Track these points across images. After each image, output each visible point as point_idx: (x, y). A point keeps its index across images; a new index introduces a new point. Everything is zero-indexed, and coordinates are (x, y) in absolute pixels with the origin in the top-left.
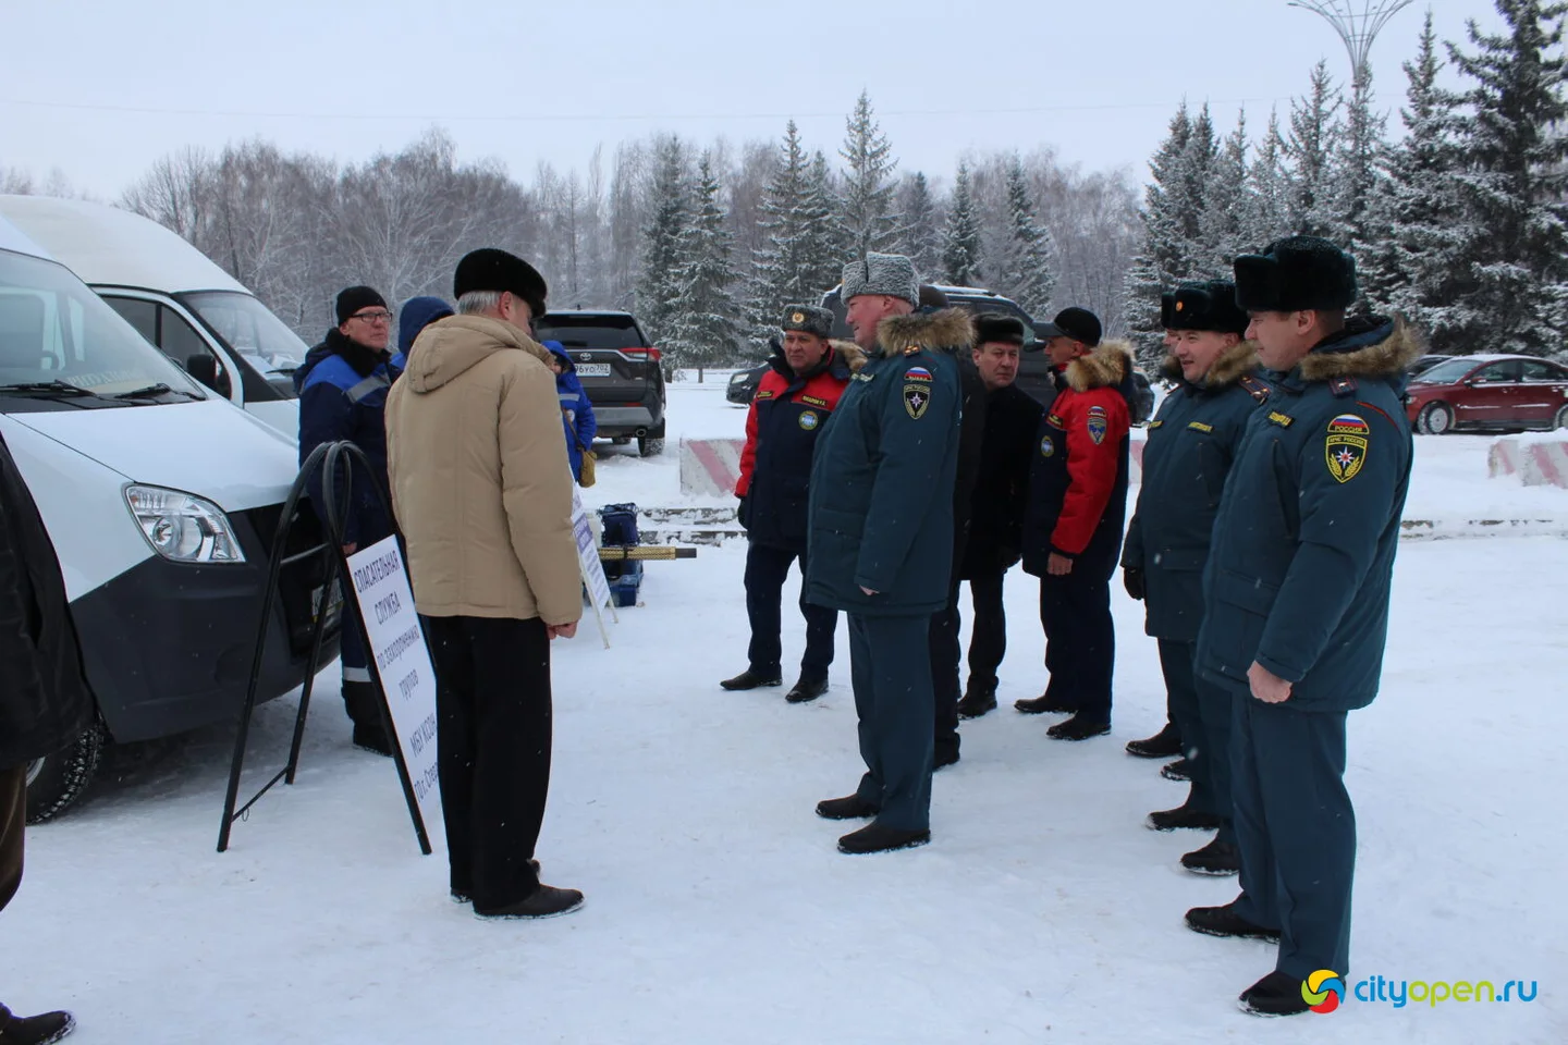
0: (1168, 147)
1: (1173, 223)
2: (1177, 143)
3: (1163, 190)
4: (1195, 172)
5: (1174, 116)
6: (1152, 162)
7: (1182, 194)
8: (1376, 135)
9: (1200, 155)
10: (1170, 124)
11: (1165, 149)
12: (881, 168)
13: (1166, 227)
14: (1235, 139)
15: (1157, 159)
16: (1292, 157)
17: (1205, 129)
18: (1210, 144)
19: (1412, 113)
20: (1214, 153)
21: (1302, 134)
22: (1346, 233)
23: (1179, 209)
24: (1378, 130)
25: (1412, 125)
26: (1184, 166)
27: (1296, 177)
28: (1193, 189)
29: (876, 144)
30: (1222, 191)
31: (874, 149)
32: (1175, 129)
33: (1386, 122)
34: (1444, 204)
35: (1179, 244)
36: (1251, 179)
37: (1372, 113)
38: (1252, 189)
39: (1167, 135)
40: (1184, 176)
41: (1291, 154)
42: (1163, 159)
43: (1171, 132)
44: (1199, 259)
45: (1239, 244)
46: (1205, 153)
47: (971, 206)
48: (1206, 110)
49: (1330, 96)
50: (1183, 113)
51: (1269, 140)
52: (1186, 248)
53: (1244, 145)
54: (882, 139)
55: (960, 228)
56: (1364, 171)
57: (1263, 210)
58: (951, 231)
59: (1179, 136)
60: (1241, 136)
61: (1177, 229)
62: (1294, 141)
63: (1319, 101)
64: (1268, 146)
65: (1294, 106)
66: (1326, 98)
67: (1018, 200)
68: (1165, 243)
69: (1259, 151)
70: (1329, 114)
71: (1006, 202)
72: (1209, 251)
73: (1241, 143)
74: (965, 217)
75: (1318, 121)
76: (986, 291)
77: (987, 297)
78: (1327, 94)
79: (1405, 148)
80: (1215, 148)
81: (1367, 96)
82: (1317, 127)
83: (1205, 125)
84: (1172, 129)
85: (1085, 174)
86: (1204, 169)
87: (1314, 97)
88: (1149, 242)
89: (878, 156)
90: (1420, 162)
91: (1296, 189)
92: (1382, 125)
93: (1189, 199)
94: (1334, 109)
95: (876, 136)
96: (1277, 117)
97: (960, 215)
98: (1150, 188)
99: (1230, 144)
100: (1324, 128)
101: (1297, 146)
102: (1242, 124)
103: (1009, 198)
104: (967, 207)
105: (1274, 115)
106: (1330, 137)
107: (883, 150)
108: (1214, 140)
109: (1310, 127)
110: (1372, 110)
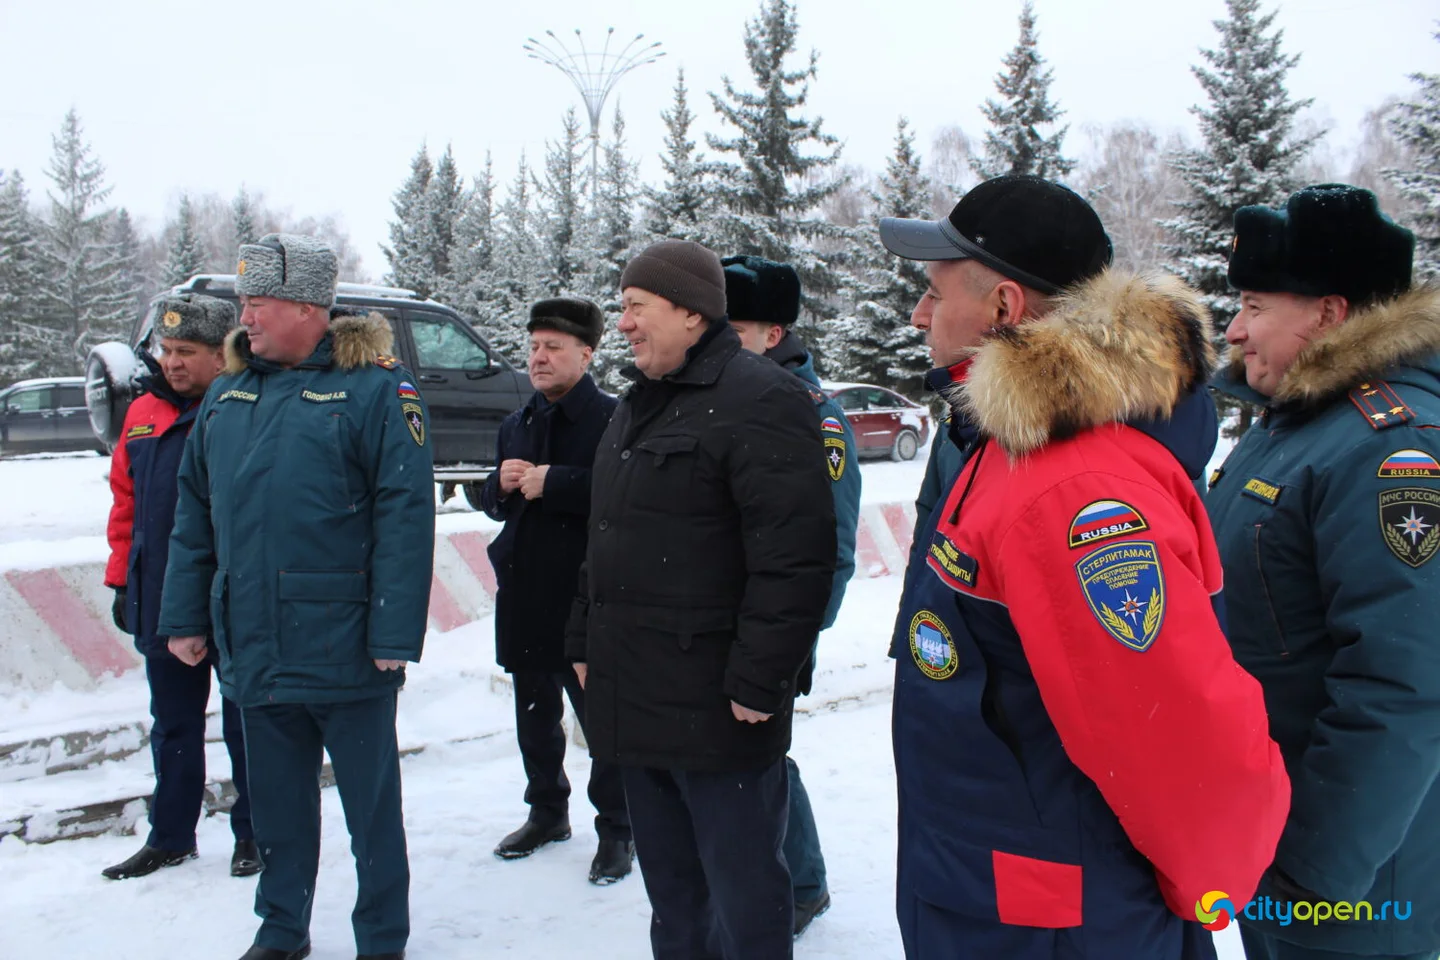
0: (410, 185)
1: (419, 260)
2: (419, 182)
3: (405, 228)
4: (442, 211)
5: (416, 156)
6: (395, 199)
7: (430, 231)
8: (630, 179)
9: (446, 194)
10: (411, 163)
11: (406, 187)
12: (93, 193)
13: (413, 263)
14: (484, 180)
15: (399, 197)
16: (546, 197)
17: (448, 169)
18: (454, 183)
19: (671, 159)
20: (458, 191)
21: (557, 174)
22: (607, 269)
23: (427, 245)
24: (632, 174)
25: (672, 170)
26: (431, 203)
27: (551, 216)
28: (439, 226)
29: (88, 166)
30: (472, 229)
31: (87, 171)
32: (417, 168)
33: (639, 167)
34: (717, 242)
35: (429, 280)
36: (502, 216)
37: (626, 158)
38: (504, 226)
39: (409, 174)
40: (431, 213)
41: (545, 193)
42: (404, 197)
43: (412, 171)
44: (450, 294)
45: (494, 281)
46: (450, 193)
47: (195, 240)
48: (450, 151)
49: (581, 141)
50: (424, 152)
51: (519, 180)
52: (436, 284)
53: (491, 185)
54: (96, 162)
55: (184, 262)
56: (620, 211)
57: (519, 246)
58: (175, 265)
59: (421, 175)
60: (489, 176)
61: (425, 266)
62: (549, 181)
63: (570, 145)
64: (519, 186)
65: (548, 147)
66: (577, 143)
67: (246, 235)
68: (414, 279)
69: (510, 190)
70: (580, 158)
71: (234, 237)
72: (460, 287)
73: (488, 183)
74: (189, 250)
75: (570, 163)
76: (413, 293)
77: (414, 301)
78: (577, 139)
79: (664, 190)
80: (459, 188)
81: (620, 142)
82: (570, 170)
83: (450, 164)
84: (413, 167)
85: (297, 218)
86: (450, 206)
87: (566, 141)
88: (398, 278)
89: (90, 179)
90: (682, 204)
91: (553, 227)
92: (635, 170)
93: (437, 236)
94: (584, 153)
95: (88, 158)
96: (526, 158)
97: (183, 249)
98: (392, 225)
99: (477, 183)
100: (576, 171)
101: (553, 186)
102: (489, 164)
103: (237, 233)
104: (192, 240)
105: (523, 157)
106: (583, 180)
107: (98, 173)
108: (457, 180)
109: (563, 168)
110: (627, 156)
